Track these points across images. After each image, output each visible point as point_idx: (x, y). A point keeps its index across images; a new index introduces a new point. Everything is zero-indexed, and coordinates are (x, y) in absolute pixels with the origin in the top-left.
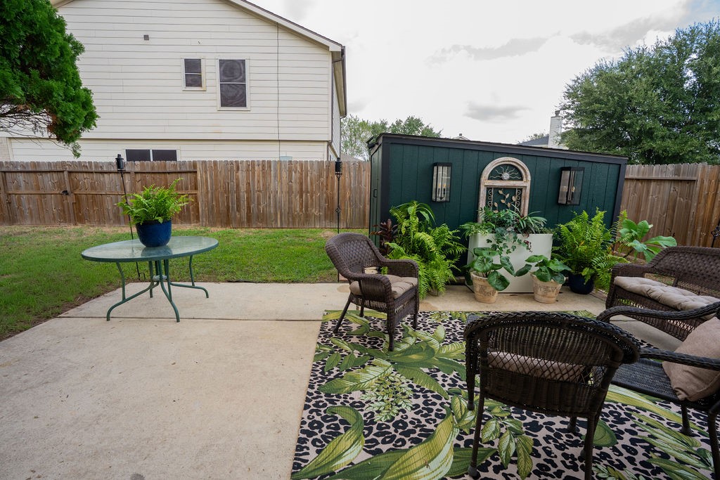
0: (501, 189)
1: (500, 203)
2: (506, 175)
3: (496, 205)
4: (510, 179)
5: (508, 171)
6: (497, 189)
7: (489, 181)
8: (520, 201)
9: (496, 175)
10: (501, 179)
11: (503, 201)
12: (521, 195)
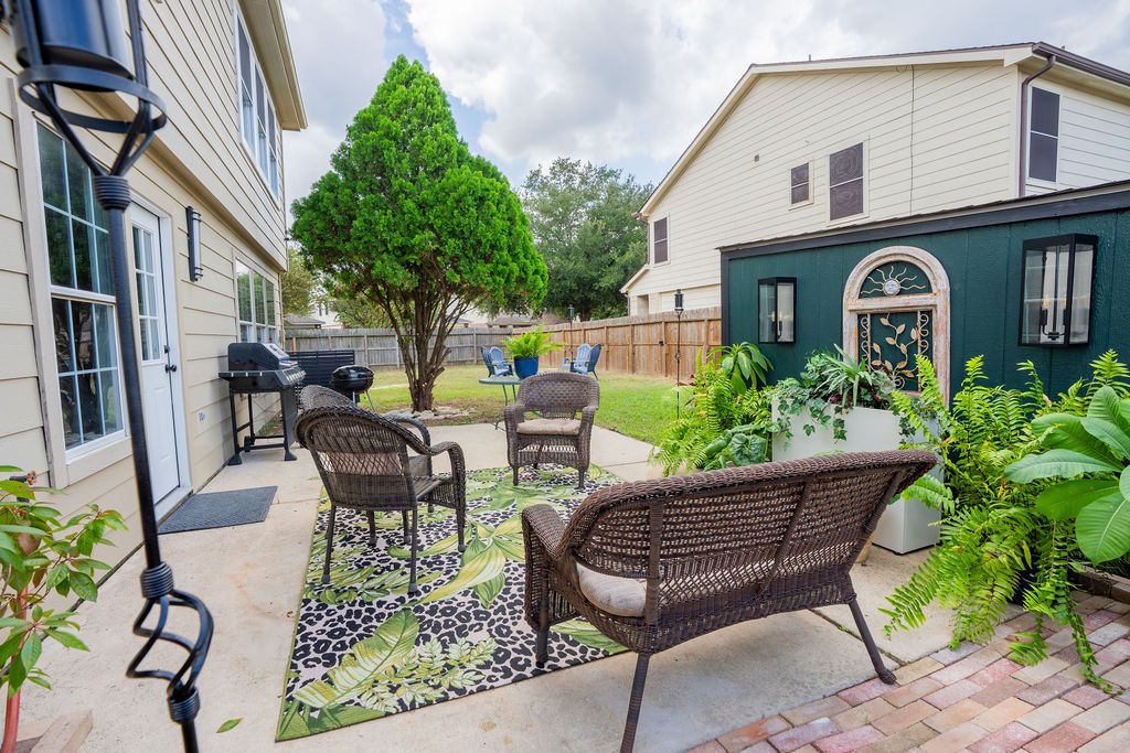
0: (884, 315)
1: (884, 346)
2: (892, 285)
3: (877, 348)
4: (901, 293)
5: (893, 276)
6: (876, 316)
7: (862, 301)
8: (930, 339)
9: (870, 288)
10: (882, 294)
11: (890, 341)
12: (929, 325)
